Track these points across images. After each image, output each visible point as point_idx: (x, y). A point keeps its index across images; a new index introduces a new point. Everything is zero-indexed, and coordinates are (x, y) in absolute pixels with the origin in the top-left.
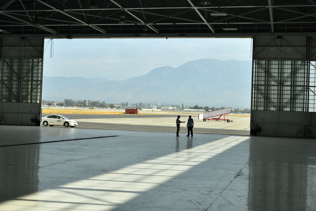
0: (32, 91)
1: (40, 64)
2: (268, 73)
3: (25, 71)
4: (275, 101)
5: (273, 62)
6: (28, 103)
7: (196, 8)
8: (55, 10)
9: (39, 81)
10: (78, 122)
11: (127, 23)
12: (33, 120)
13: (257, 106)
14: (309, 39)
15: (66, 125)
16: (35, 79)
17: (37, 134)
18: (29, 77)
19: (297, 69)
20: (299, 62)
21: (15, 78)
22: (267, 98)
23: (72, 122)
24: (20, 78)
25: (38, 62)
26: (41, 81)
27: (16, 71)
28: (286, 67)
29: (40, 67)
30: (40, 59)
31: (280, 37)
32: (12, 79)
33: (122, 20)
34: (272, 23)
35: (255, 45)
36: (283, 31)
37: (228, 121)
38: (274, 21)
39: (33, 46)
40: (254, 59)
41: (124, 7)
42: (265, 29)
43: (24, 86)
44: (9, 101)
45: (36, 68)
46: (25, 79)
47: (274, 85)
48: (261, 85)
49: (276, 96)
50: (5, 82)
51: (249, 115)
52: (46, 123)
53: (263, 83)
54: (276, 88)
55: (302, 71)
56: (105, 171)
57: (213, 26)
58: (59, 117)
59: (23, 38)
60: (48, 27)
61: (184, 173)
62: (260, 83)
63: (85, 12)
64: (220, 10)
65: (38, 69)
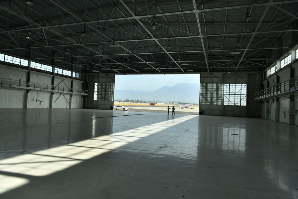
0: (110, 96)
1: (113, 85)
2: (206, 89)
3: (107, 88)
4: (210, 100)
5: (209, 84)
6: (108, 100)
7: (176, 62)
8: (119, 63)
10: (129, 109)
11: (148, 68)
12: (110, 108)
13: (202, 102)
14: (224, 75)
16: (111, 91)
17: (112, 113)
18: (109, 90)
19: (219, 87)
20: (220, 84)
21: (103, 91)
22: (206, 99)
23: (126, 109)
24: (105, 91)
26: (114, 92)
27: (104, 88)
28: (214, 86)
29: (113, 86)
30: (113, 83)
31: (211, 74)
33: (146, 67)
34: (208, 68)
35: (201, 77)
36: (213, 71)
37: (192, 108)
38: (209, 67)
39: (110, 78)
40: (200, 83)
41: (146, 62)
42: (205, 71)
43: (107, 94)
44: (101, 100)
46: (107, 91)
47: (209, 94)
48: (204, 94)
49: (210, 98)
50: (100, 92)
51: (199, 106)
52: (116, 109)
53: (204, 93)
54: (210, 95)
55: (221, 88)
56: (132, 128)
57: (183, 69)
58: (121, 107)
59: (107, 75)
60: (117, 70)
61: (164, 130)
62: (203, 93)
63: (131, 64)
64: (185, 63)
65: (113, 87)
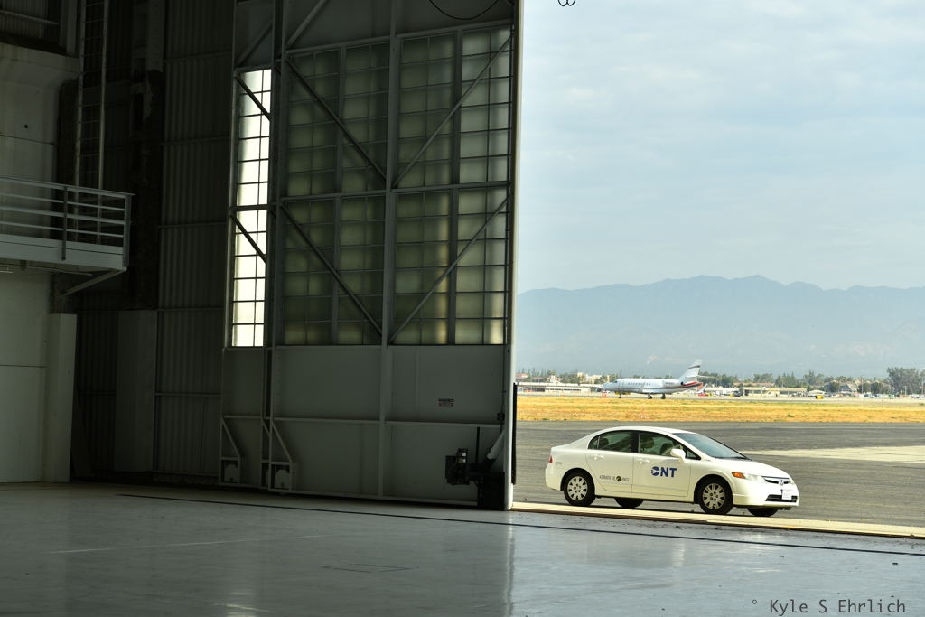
0: (453, 258)
1: (501, 65)
3: (409, 129)
9: (500, 185)
12: (456, 470)
15: (714, 496)
16: (469, 174)
18: (437, 165)
23: (755, 481)
25: (491, 55)
26: (510, 185)
29: (500, 92)
32: (337, 189)
43: (408, 234)
44: (324, 335)
45: (475, 97)
52: (583, 488)
65: (489, 106)
